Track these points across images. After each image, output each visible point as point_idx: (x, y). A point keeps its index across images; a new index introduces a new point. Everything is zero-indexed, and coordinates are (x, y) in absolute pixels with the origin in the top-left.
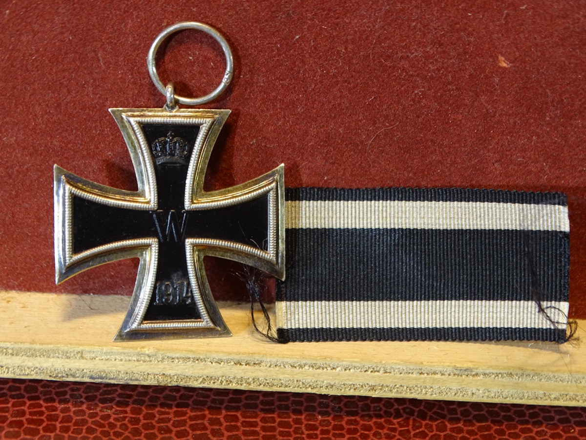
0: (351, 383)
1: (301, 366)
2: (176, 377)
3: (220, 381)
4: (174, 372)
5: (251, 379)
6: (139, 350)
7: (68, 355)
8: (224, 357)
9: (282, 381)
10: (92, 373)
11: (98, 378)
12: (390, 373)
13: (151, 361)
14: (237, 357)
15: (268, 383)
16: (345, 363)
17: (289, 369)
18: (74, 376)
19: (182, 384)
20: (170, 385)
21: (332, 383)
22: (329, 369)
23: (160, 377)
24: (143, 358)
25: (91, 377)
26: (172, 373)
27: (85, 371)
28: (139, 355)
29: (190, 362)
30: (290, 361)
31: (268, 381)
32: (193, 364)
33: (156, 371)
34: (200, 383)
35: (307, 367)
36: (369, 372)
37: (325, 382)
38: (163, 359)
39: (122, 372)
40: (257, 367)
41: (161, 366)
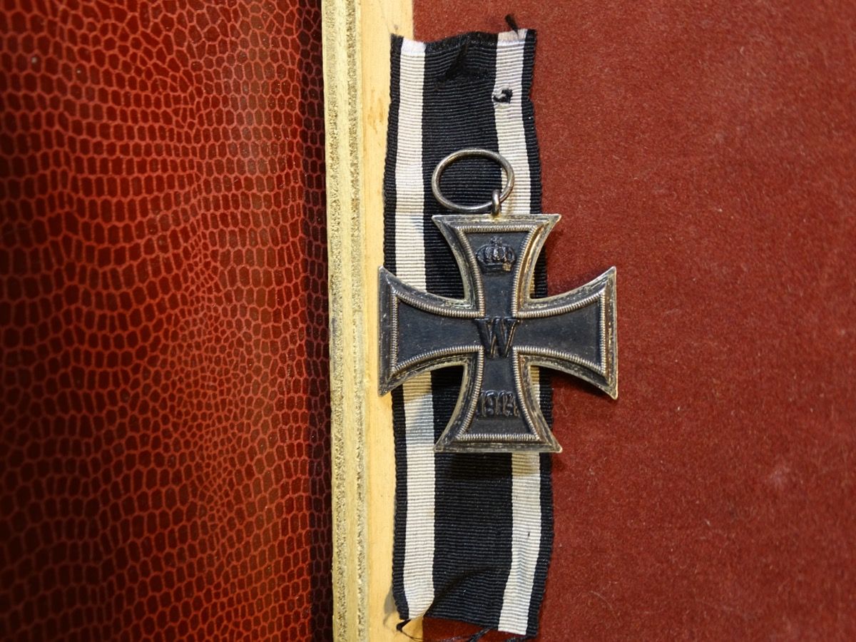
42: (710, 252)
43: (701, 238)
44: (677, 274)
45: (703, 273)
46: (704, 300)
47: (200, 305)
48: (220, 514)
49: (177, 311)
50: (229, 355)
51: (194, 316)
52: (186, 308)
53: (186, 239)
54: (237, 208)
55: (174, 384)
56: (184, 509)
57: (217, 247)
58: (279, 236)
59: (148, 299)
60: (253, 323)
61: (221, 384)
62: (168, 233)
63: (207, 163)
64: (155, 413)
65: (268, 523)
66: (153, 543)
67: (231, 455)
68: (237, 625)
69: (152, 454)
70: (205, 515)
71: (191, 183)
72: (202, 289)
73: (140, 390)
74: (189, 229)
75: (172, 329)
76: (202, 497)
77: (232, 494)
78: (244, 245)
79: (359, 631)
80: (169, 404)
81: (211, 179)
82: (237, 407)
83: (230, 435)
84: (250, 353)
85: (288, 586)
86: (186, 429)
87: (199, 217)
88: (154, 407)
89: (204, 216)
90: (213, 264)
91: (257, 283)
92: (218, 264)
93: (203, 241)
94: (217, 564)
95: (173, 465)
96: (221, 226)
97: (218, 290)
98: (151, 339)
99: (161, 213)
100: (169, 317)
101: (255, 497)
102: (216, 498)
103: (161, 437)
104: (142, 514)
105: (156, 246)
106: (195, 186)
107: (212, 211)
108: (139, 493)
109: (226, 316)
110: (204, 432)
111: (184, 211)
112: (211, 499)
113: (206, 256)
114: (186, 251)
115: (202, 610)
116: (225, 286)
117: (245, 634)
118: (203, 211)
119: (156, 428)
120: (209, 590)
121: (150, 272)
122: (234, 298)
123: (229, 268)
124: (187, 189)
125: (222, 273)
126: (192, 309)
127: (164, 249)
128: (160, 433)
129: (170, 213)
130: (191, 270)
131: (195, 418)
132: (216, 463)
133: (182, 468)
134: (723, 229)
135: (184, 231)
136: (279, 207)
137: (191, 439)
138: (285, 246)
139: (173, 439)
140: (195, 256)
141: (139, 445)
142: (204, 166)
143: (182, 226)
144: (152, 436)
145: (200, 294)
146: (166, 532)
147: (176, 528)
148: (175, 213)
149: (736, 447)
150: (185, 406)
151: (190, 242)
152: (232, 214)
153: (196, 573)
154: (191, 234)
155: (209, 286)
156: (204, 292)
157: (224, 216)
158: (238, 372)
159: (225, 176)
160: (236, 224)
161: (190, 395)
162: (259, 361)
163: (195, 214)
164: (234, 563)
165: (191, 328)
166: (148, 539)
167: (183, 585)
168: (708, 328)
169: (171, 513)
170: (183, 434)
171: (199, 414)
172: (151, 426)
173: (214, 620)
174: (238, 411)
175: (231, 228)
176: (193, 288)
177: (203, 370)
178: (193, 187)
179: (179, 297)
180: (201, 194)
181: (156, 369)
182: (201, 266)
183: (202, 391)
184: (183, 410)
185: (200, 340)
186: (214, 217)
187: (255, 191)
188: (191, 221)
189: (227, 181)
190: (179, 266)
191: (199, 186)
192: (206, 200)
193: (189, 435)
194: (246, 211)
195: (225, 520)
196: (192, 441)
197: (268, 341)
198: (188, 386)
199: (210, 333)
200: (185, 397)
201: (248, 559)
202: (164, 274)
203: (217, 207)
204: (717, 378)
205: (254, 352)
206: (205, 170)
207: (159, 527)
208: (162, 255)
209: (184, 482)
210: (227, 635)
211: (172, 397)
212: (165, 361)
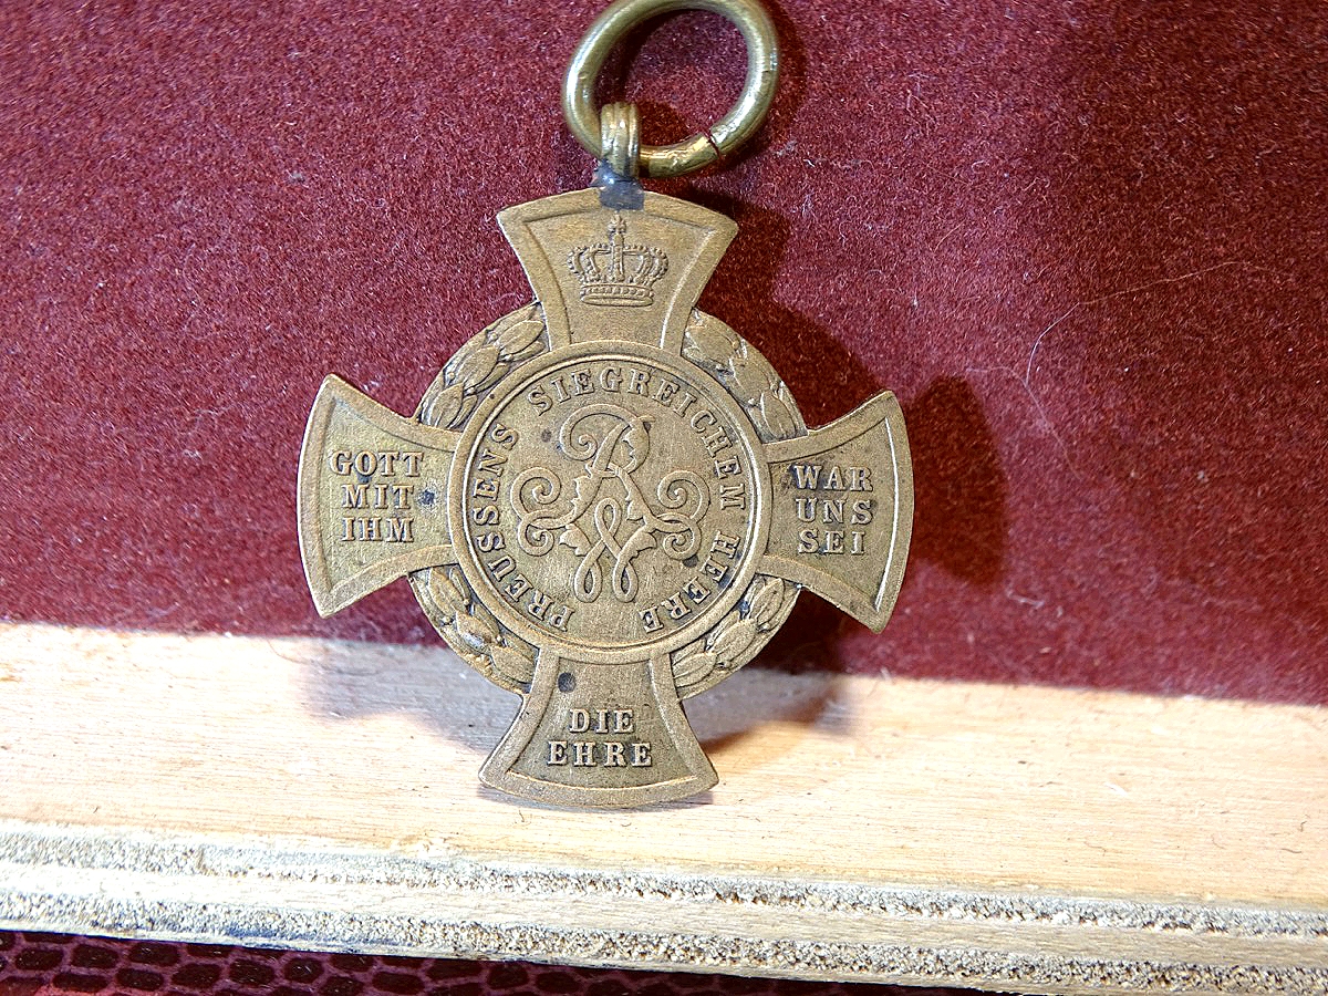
0: (1094, 960)
1: (937, 908)
2: (516, 935)
3: (662, 948)
4: (513, 918)
5: (766, 945)
6: (394, 846)
7: (153, 859)
8: (682, 877)
9: (871, 953)
10: (234, 918)
11: (256, 935)
12: (1224, 929)
13: (434, 883)
14: (726, 878)
15: (822, 958)
16: (1083, 900)
17: (894, 915)
18: (174, 927)
19: (537, 955)
20: (494, 958)
21: (1034, 960)
22: (1029, 916)
23: (464, 935)
24: (408, 874)
25: (232, 932)
26: (505, 920)
27: (211, 910)
28: (394, 862)
29: (570, 888)
30: (904, 891)
31: (822, 953)
32: (578, 895)
33: (450, 916)
34: (597, 956)
35: (956, 911)
36: (1157, 928)
37: (1012, 955)
38: (477, 878)
39: (337, 917)
40: (790, 908)
41: (470, 898)
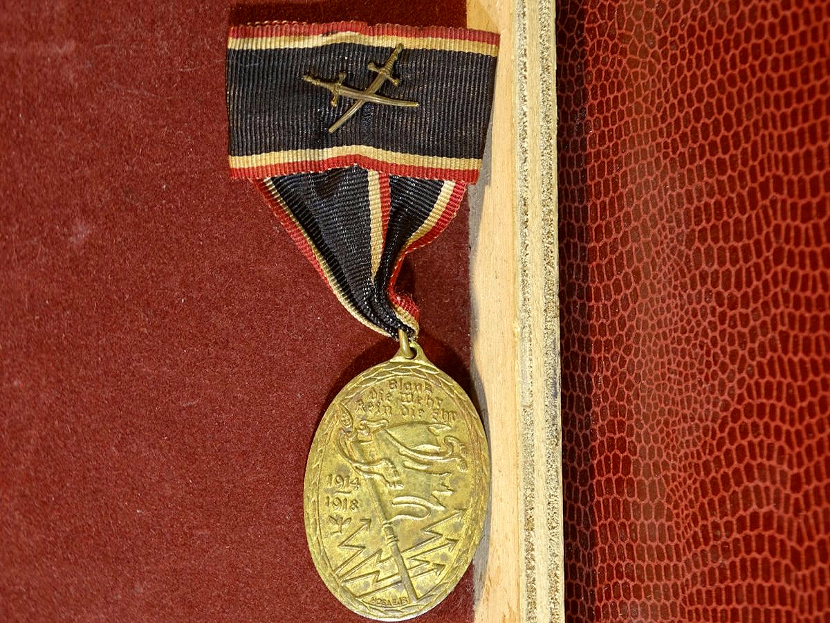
42: (149, 468)
43: (158, 482)
44: (184, 444)
45: (157, 445)
46: (156, 416)
47: (683, 463)
48: (664, 234)
49: (704, 458)
50: (656, 406)
51: (688, 451)
52: (696, 460)
53: (695, 535)
54: (649, 566)
55: (707, 379)
56: (697, 244)
57: (667, 524)
58: (609, 533)
59: (730, 473)
60: (633, 438)
61: (663, 375)
62: (712, 543)
63: (676, 617)
64: (723, 349)
65: (619, 217)
66: (725, 210)
67: (654, 296)
68: (648, 111)
69: (726, 306)
70: (679, 234)
71: (691, 595)
72: (681, 480)
73: (738, 376)
74: (693, 546)
75: (708, 439)
76: (680, 255)
77: (653, 253)
78: (642, 525)
79: (525, 55)
80: (711, 359)
81: (672, 599)
82: (649, 349)
83: (655, 318)
84: (637, 406)
85: (600, 146)
86: (696, 329)
87: (684, 558)
88: (725, 357)
89: (679, 559)
90: (671, 507)
91: (630, 482)
92: (666, 506)
93: (680, 532)
94: (667, 179)
95: (708, 291)
96: (664, 547)
97: (666, 477)
98: (727, 430)
99: (718, 564)
100: (711, 453)
101: (631, 248)
102: (668, 251)
103: (718, 323)
104: (735, 244)
105: (723, 530)
106: (688, 592)
107: (672, 564)
108: (738, 266)
109: (659, 449)
110: (679, 325)
111: (697, 566)
112: (672, 252)
113: (678, 515)
114: (696, 522)
115: (680, 132)
116: (660, 481)
117: (640, 99)
118: (680, 565)
119: (723, 332)
120: (674, 153)
121: (728, 502)
122: (652, 467)
123: (656, 501)
124: (694, 589)
125: (662, 496)
126: (690, 459)
127: (716, 526)
128: (719, 328)
129: (710, 564)
130: (691, 501)
131: (688, 340)
132: (668, 289)
133: (699, 287)
134: (135, 492)
135: (697, 544)
136: (609, 565)
137: (691, 318)
138: (603, 521)
139: (707, 320)
140: (687, 516)
141: (738, 317)
142: (679, 614)
143: (699, 550)
144: (726, 326)
145: (682, 474)
146: (713, 221)
147: (704, 223)
148: (705, 565)
149: (124, 261)
150: (697, 354)
151: (692, 532)
152: (653, 560)
153: (686, 173)
154: (691, 541)
155: (675, 483)
156: (680, 477)
157: (661, 558)
158: (648, 386)
159: (659, 601)
160: (650, 548)
161: (692, 365)
162: (628, 395)
163: (687, 562)
164: (651, 179)
165: (691, 438)
166: (730, 217)
167: (698, 162)
168: (152, 386)
169: (709, 240)
170: (699, 325)
171: (684, 345)
172: (727, 336)
173: (669, 120)
174: (648, 343)
175: (654, 545)
176: (689, 482)
177: (680, 392)
178: (689, 592)
179: (702, 473)
180: (682, 584)
181: (723, 398)
182: (682, 505)
183: (681, 369)
184: (698, 350)
185: (683, 424)
186: (670, 558)
187: (632, 584)
188: (691, 554)
189: (657, 597)
190: (702, 506)
191: (683, 593)
192: (677, 577)
193: (693, 323)
194: (640, 562)
195: (659, 226)
196: (690, 316)
197: (620, 418)
198: (694, 376)
199: (674, 431)
200: (697, 365)
201: (638, 181)
202: (716, 499)
203: (667, 568)
204: (142, 333)
205: (633, 406)
206: (678, 609)
207: (720, 227)
208: (718, 520)
209: (697, 273)
210: (657, 101)
211: (708, 365)
212: (715, 405)
